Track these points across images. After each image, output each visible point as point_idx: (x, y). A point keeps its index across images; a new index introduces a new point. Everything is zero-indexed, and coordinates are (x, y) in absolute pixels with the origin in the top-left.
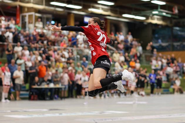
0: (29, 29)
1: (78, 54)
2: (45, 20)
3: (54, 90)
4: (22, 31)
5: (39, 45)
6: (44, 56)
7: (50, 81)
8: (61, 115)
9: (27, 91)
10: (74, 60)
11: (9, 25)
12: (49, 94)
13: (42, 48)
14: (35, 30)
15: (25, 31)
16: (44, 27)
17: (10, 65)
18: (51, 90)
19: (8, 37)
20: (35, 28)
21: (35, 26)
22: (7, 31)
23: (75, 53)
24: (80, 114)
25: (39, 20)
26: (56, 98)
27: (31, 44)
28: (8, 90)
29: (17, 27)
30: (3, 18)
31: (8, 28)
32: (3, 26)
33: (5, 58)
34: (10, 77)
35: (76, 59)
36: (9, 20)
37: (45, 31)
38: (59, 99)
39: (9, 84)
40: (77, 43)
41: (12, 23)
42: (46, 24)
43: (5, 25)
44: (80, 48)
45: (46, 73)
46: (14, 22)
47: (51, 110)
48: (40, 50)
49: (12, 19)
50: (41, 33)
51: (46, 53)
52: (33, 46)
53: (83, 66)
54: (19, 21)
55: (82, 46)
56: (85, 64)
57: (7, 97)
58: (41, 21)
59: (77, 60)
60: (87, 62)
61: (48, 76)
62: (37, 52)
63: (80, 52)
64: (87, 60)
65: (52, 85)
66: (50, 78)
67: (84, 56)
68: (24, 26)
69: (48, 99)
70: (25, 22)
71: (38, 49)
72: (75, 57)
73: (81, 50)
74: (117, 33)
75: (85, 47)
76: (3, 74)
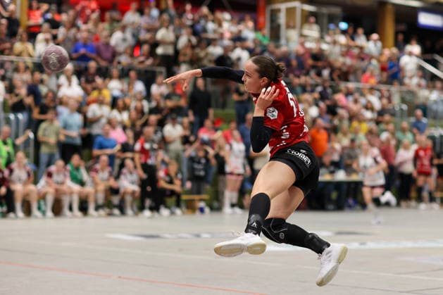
0: (288, 40)
1: (403, 101)
2: (325, 20)
3: (345, 187)
4: (272, 46)
5: (312, 78)
6: (322, 105)
7: (337, 165)
8: (363, 247)
10: (393, 115)
11: (240, 32)
12: (334, 195)
13: (317, 85)
14: (302, 44)
15: (278, 47)
16: (322, 38)
17: (242, 127)
18: (338, 185)
19: (239, 59)
20: (303, 39)
21: (302, 35)
22: (235, 47)
23: (396, 100)
24: (409, 244)
25: (312, 19)
26: (350, 207)
27: (291, 76)
28: (238, 185)
29: (259, 36)
30: (227, 16)
31: (238, 39)
32: (227, 35)
33: (231, 111)
34: (243, 154)
35: (398, 114)
36: (241, 21)
37: (325, 47)
38: (358, 207)
39: (241, 171)
40: (400, 75)
41: (247, 27)
42: (328, 29)
43: (232, 33)
44: (409, 86)
45: (328, 146)
46: (251, 24)
47: (340, 233)
48: (312, 91)
49: (248, 17)
50: (315, 51)
51: (328, 99)
52: (296, 81)
53: (415, 131)
54: (264, 23)
55: (413, 82)
56: (419, 125)
57: (235, 200)
58: (317, 22)
59: (402, 116)
60: (424, 120)
61: (332, 153)
62: (307, 97)
63: (408, 97)
64: (425, 115)
65: (341, 176)
66: (336, 157)
67: (418, 107)
68: (275, 34)
69: (331, 207)
70: (279, 26)
71: (309, 88)
72: (397, 109)
73: (412, 93)
75: (419, 86)
76: (227, 147)
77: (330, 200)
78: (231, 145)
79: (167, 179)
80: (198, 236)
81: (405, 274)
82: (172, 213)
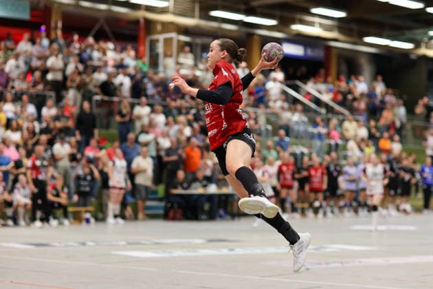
0: (165, 67)
1: (268, 122)
2: (199, 50)
3: (216, 199)
4: (151, 73)
5: (187, 102)
6: (196, 125)
7: (209, 180)
8: (232, 253)
9: (160, 200)
10: (259, 134)
11: (122, 60)
12: (207, 207)
13: (191, 108)
14: (178, 71)
15: (156, 73)
16: (196, 65)
17: (124, 145)
18: (210, 198)
19: (121, 84)
20: (178, 67)
21: (178, 63)
22: (118, 74)
23: (262, 120)
24: (273, 250)
25: (187, 49)
26: (221, 217)
27: (168, 100)
28: (121, 198)
29: (140, 63)
30: (111, 45)
31: (120, 66)
32: (111, 63)
33: (114, 131)
34: (124, 170)
35: (264, 133)
36: (123, 50)
37: (198, 73)
38: (228, 217)
39: (123, 185)
40: (266, 99)
41: (129, 55)
42: (201, 57)
43: (115, 60)
44: (274, 109)
45: (201, 162)
46: (132, 53)
47: (211, 241)
48: (187, 113)
49: (129, 47)
50: (190, 77)
51: (201, 120)
52: (173, 104)
53: (279, 148)
54: (144, 51)
55: (277, 104)
56: (282, 143)
57: (117, 212)
58: (191, 51)
59: (267, 136)
60: (287, 139)
61: (205, 169)
62: (182, 118)
63: (273, 119)
64: (287, 134)
65: (213, 189)
66: (208, 173)
67: (281, 127)
68: (154, 63)
69: (204, 217)
70: (157, 55)
71: (184, 111)
72: (263, 129)
73: (276, 115)
74: (353, 77)
75: (283, 108)
76: (110, 164)
77: (203, 211)
78: (114, 162)
79: (54, 192)
80: (84, 244)
81: (269, 276)
82: (61, 223)
